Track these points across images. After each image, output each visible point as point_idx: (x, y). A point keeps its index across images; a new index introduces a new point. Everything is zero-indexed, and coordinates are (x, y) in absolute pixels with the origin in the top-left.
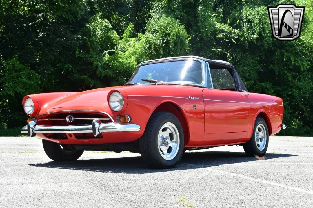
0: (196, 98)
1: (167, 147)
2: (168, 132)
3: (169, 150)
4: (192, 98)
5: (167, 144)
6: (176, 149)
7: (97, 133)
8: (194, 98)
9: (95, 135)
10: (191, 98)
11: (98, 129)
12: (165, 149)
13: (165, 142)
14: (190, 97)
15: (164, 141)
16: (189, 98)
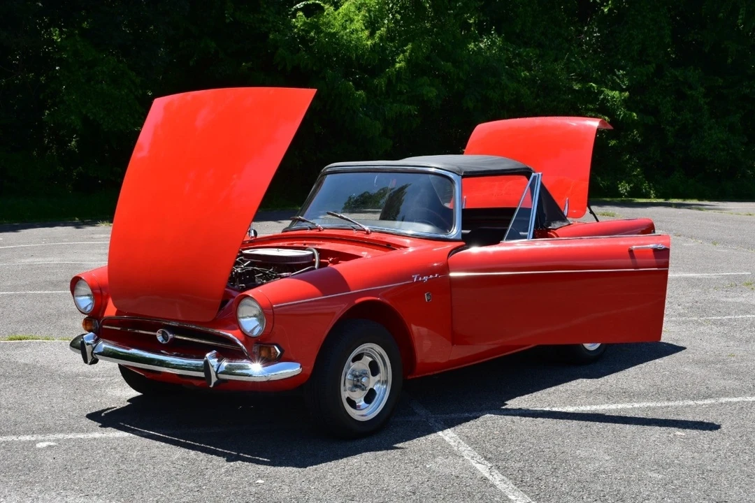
0: (431, 276)
1: (364, 392)
2: (367, 359)
3: (370, 396)
4: (422, 278)
5: (363, 387)
6: (385, 393)
7: (214, 379)
8: (425, 278)
9: (210, 384)
10: (420, 279)
11: (216, 369)
12: (359, 397)
13: (359, 384)
14: (418, 278)
15: (358, 381)
16: (415, 280)
